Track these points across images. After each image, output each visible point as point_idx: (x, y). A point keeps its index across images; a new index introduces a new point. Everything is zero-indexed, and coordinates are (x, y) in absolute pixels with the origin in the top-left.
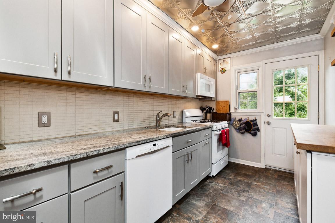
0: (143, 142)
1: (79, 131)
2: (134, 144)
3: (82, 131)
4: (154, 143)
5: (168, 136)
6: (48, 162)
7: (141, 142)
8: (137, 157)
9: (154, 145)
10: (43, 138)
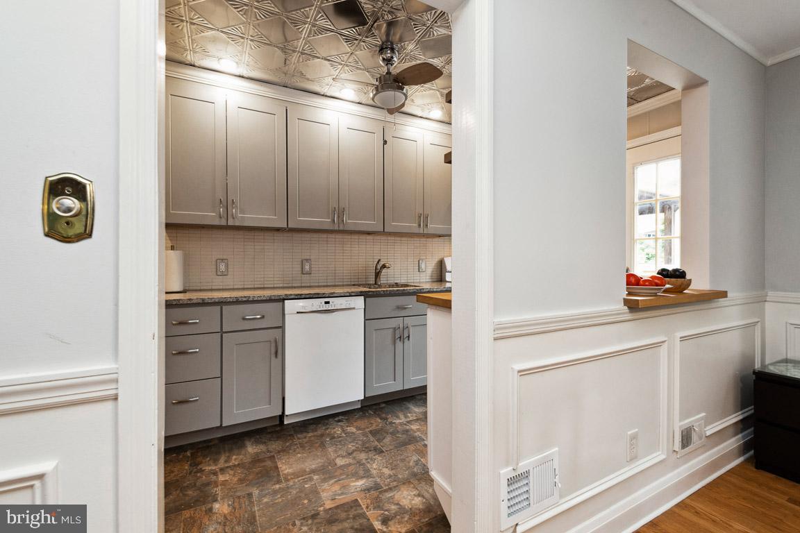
0: (308, 296)
1: (258, 283)
2: (293, 297)
3: (262, 283)
4: (327, 300)
5: (353, 294)
6: (203, 300)
7: (303, 296)
8: (298, 313)
9: (327, 303)
10: (221, 287)
